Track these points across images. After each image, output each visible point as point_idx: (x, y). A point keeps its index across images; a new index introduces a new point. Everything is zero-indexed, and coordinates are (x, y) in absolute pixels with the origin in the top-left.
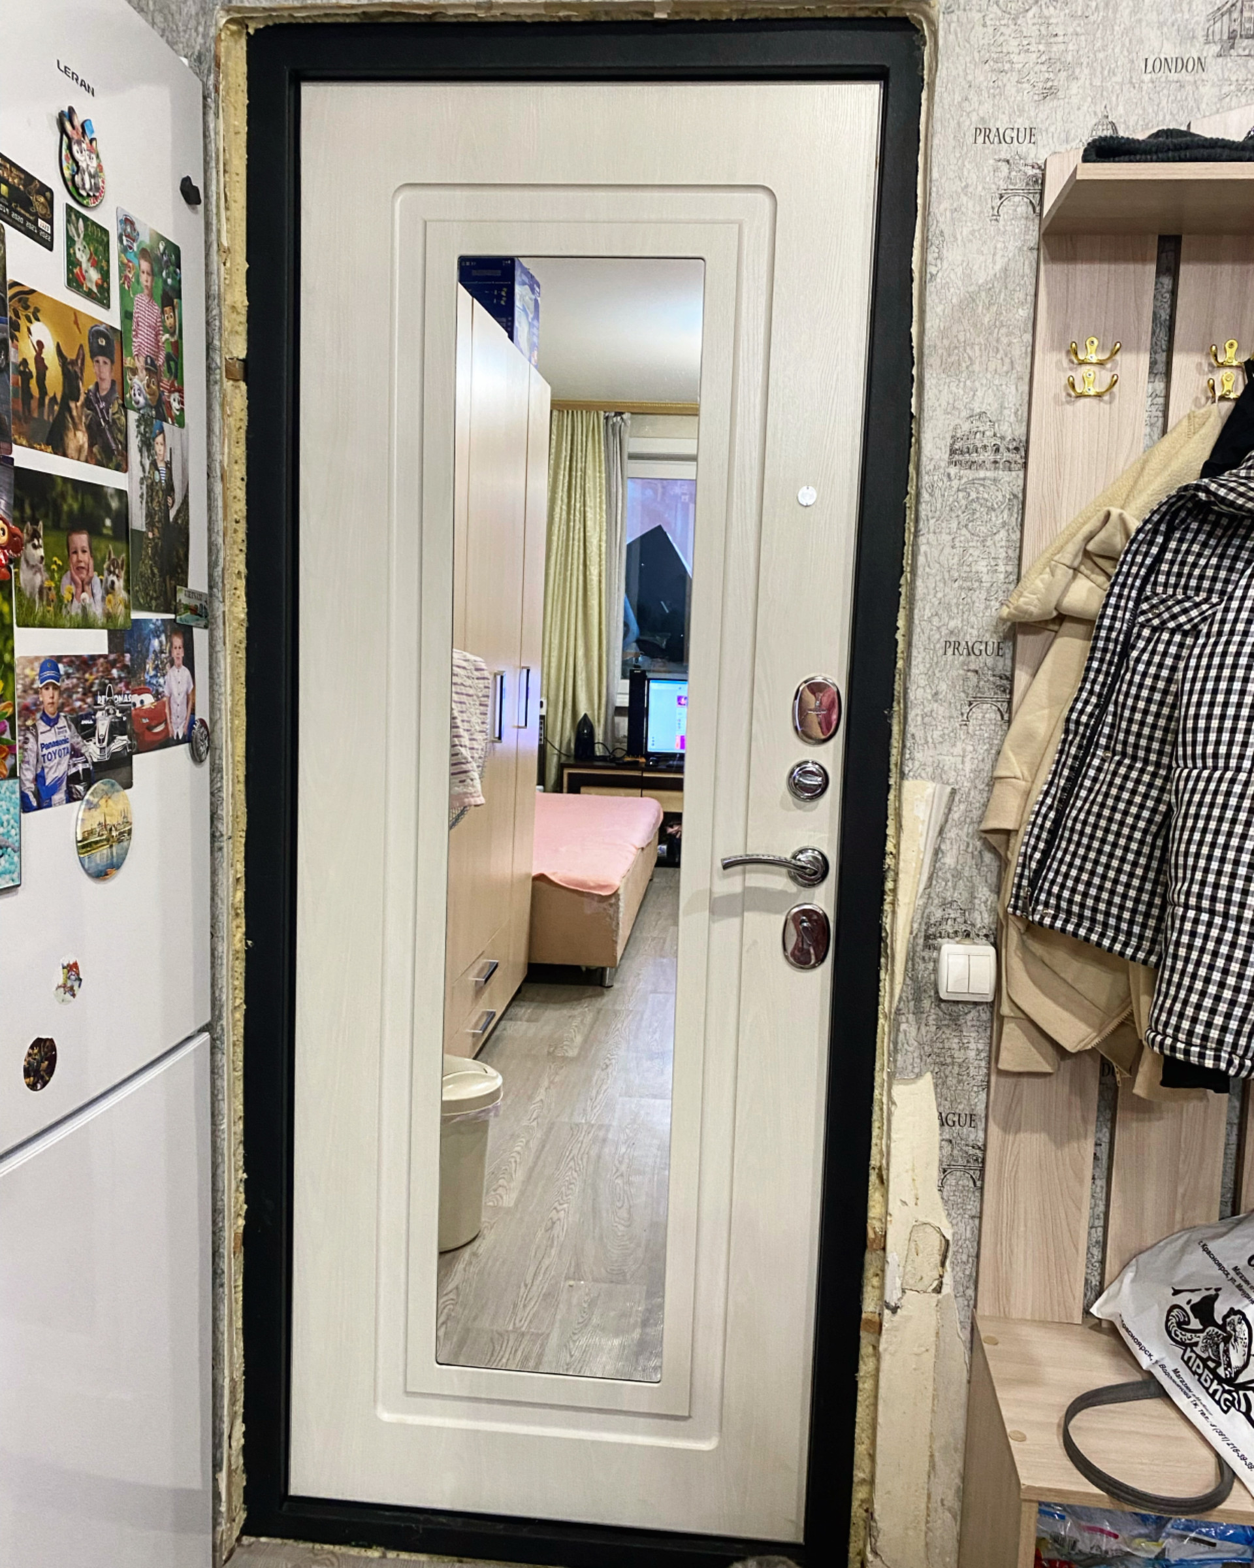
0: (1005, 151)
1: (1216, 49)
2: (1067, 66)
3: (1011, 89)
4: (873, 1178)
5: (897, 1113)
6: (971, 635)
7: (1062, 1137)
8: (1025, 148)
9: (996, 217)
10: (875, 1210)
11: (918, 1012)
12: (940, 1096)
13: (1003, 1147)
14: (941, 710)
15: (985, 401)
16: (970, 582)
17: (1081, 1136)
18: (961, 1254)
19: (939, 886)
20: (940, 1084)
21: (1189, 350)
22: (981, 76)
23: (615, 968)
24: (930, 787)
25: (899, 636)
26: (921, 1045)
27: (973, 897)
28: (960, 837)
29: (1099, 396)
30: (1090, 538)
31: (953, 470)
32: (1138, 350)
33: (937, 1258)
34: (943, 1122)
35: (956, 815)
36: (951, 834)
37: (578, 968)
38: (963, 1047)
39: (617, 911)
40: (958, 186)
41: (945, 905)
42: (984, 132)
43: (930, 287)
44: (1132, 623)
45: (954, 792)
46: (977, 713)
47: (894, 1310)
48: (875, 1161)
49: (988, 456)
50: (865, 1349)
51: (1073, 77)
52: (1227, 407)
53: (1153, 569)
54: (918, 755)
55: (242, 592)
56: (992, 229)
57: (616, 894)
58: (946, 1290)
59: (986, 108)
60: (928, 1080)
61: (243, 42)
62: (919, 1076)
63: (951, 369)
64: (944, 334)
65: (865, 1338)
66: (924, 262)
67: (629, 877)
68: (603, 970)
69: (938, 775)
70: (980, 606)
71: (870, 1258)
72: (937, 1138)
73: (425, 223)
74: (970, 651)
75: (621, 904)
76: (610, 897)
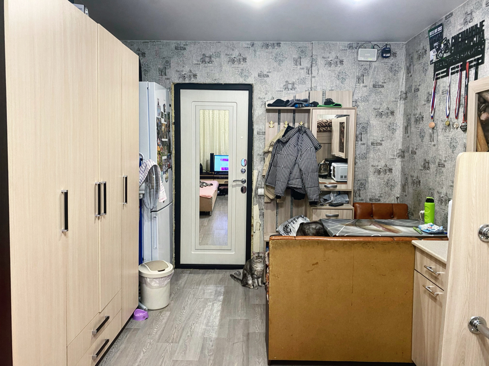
0: (262, 100)
1: (284, 89)
2: (268, 91)
3: (262, 94)
4: (252, 218)
5: (254, 209)
6: (260, 154)
7: (273, 210)
8: (264, 100)
9: (261, 107)
10: (252, 222)
11: (256, 197)
12: (259, 207)
13: (266, 211)
14: (257, 162)
15: (261, 127)
16: (260, 148)
17: (275, 210)
18: (262, 226)
19: (258, 182)
20: (259, 205)
21: (282, 122)
22: (259, 92)
23: (212, 212)
24: (257, 171)
25: (253, 154)
26: (257, 201)
27: (262, 183)
28: (260, 177)
29: (273, 127)
30: (271, 143)
31: (258, 135)
32: (277, 122)
33: (259, 226)
34: (259, 210)
35: (260, 174)
36: (259, 176)
37: (205, 212)
38: (261, 201)
39: (212, 201)
40: (257, 104)
41: (259, 184)
42: (259, 98)
43: (254, 115)
44: (275, 152)
45: (259, 171)
46: (261, 162)
47: (255, 233)
48: (252, 216)
49: (261, 134)
50: (252, 239)
51: (269, 92)
52: (286, 128)
53: (277, 147)
54: (255, 167)
55: (174, 150)
56: (261, 109)
57: (212, 197)
58: (261, 230)
59: (260, 96)
60: (257, 205)
61: (173, 85)
62: (256, 205)
63: (257, 124)
64: (256, 120)
65: (252, 237)
66: (253, 112)
67: (214, 195)
68: (209, 212)
69: (257, 170)
70: (261, 150)
71: (252, 227)
72: (259, 212)
73: (196, 106)
74: (260, 155)
75: (213, 199)
76: (211, 198)
